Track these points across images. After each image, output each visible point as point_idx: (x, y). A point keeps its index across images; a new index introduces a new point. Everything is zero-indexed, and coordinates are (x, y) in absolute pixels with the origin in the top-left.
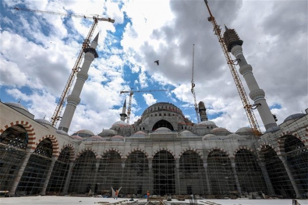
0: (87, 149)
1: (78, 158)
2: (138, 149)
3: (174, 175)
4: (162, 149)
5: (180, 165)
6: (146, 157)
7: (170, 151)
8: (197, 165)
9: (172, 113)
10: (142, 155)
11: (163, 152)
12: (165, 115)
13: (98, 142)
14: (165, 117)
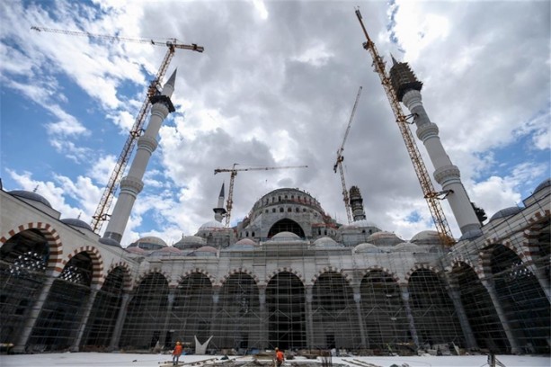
0: (153, 271)
1: (137, 285)
2: (241, 269)
3: (303, 316)
4: (282, 270)
5: (315, 298)
6: (255, 283)
7: (296, 272)
8: (342, 297)
9: (302, 207)
10: (247, 279)
11: (284, 274)
12: (290, 210)
13: (172, 257)
14: (289, 213)
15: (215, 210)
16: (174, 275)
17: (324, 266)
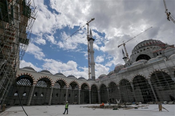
2: (123, 78)
4: (136, 75)
7: (141, 75)
9: (146, 48)
11: (136, 77)
12: (141, 51)
14: (141, 52)
15: (123, 58)
16: (107, 84)
17: (153, 70)
